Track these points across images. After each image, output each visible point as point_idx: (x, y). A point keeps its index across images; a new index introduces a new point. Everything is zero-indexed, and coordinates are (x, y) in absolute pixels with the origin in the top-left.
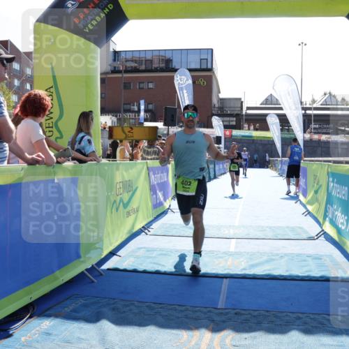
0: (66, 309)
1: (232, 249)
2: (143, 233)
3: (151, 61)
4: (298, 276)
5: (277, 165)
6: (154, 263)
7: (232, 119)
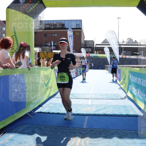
0: (20, 129)
1: (89, 104)
3: (56, 25)
4: (117, 115)
5: (108, 68)
6: (57, 110)
7: (89, 49)
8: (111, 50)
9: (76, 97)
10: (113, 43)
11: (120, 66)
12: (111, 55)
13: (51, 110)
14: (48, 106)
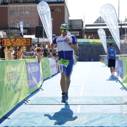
1: (78, 111)
2: (24, 104)
5: (105, 59)
6: (31, 122)
7: (77, 32)
8: (108, 32)
9: (59, 102)
10: (110, 22)
11: (121, 55)
12: (109, 40)
13: (23, 123)
14: (18, 118)
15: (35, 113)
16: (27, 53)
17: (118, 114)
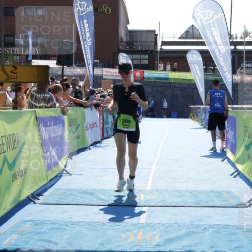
7: (143, 56)
8: (207, 58)
9: (103, 199)
10: (213, 37)
12: (209, 75)
13: (27, 243)
14: (17, 231)
15: (52, 223)
16: (39, 96)
17: (223, 227)
